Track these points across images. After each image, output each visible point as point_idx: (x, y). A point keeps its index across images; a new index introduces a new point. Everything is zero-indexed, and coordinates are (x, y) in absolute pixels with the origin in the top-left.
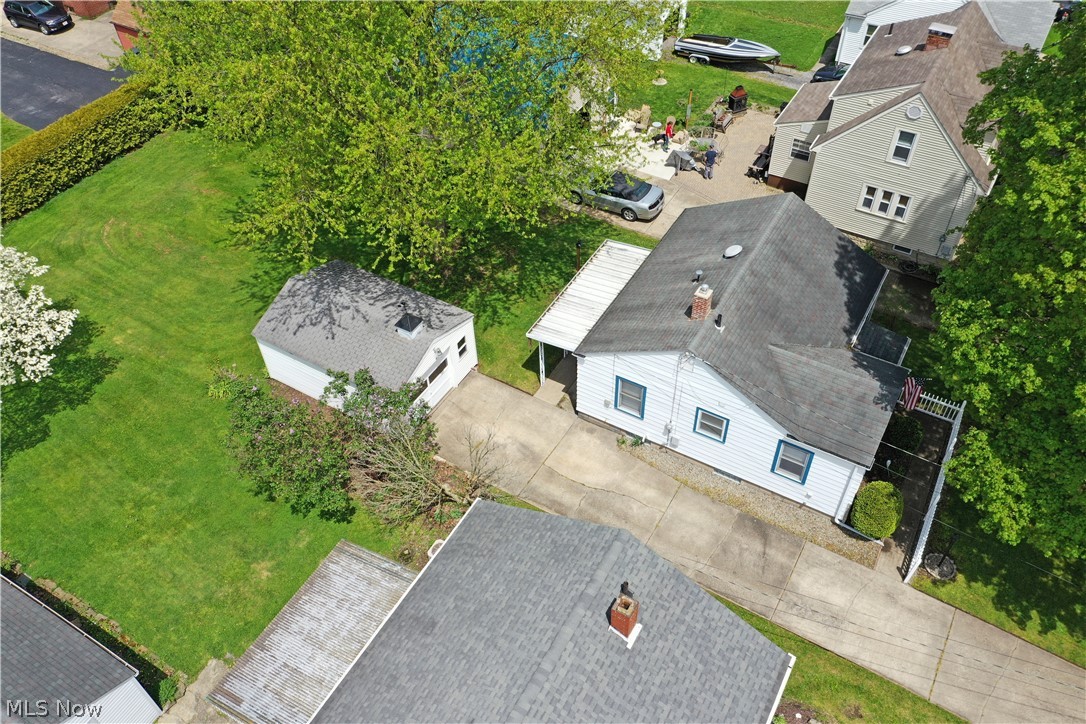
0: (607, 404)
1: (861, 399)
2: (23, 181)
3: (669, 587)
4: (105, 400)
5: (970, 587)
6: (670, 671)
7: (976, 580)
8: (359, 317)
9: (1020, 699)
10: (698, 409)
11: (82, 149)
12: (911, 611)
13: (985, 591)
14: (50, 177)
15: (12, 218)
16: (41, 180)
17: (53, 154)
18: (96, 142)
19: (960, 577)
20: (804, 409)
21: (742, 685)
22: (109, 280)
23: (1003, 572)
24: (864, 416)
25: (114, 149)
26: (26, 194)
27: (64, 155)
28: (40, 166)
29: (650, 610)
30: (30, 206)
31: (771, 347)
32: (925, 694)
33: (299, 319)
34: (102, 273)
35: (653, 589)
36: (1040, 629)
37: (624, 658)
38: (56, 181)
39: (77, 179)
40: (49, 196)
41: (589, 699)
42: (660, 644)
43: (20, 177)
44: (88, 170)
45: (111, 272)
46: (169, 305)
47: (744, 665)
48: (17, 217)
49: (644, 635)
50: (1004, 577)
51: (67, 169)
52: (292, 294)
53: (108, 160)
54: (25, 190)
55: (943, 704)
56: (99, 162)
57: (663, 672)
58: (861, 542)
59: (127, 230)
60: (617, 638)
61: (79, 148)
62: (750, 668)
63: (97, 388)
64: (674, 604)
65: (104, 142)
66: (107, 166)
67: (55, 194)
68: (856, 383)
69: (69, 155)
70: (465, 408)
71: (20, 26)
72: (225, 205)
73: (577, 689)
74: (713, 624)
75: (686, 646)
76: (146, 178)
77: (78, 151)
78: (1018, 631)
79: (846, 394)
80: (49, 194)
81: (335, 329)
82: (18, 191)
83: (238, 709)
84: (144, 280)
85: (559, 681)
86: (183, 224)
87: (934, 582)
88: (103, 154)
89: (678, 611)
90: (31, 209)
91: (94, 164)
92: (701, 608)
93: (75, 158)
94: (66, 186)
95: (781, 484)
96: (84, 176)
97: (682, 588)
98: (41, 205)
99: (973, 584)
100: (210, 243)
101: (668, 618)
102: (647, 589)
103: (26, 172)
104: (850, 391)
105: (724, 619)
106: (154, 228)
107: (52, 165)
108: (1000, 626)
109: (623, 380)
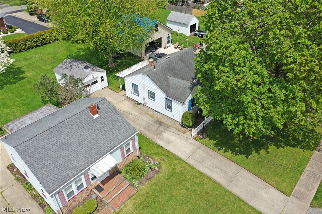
0: (131, 93)
1: (185, 88)
2: (22, 44)
3: (111, 110)
4: (19, 84)
5: (209, 141)
6: (102, 126)
7: (211, 139)
8: (77, 67)
9: (210, 164)
10: (148, 90)
11: (38, 40)
12: (191, 143)
13: (212, 142)
14: (29, 44)
15: (18, 52)
16: (27, 45)
17: (31, 39)
18: (42, 39)
19: (208, 139)
20: (171, 90)
21: (121, 133)
22: (33, 64)
23: (220, 139)
24: (185, 92)
25: (47, 42)
26: (22, 47)
27: (33, 40)
28: (27, 41)
29: (103, 113)
30: (23, 50)
31: (168, 76)
32: (185, 160)
33: (65, 67)
34: (32, 63)
35: (106, 110)
36: (224, 151)
37: (92, 120)
38: (30, 46)
39: (36, 47)
40: (28, 49)
41: (78, 125)
42: (103, 120)
43: (22, 43)
44: (39, 45)
45: (34, 63)
46: (43, 70)
47: (124, 130)
48: (19, 52)
49: (99, 117)
50: (220, 140)
51: (34, 43)
52: (65, 62)
53: (45, 44)
54: (22, 46)
55: (188, 162)
56: (42, 44)
57: (100, 125)
58: (185, 129)
59: (42, 56)
60: (92, 116)
61: (38, 39)
62: (125, 131)
63: (19, 82)
64: (110, 114)
65: (45, 39)
66: (44, 45)
67: (30, 49)
68: (185, 84)
69: (35, 40)
70: (100, 94)
71: (40, 21)
72: (66, 54)
73: (76, 122)
74: (119, 120)
75: (109, 122)
76: (52, 48)
77: (37, 40)
78: (217, 151)
79: (182, 87)
80: (28, 48)
81: (72, 69)
82: (21, 46)
83: (7, 127)
84: (41, 65)
85: (72, 119)
86: (55, 56)
87: (200, 139)
88: (44, 42)
89: (111, 115)
90: (23, 51)
91: (41, 44)
92: (118, 116)
93: (36, 41)
94: (33, 48)
95: (168, 113)
96: (38, 46)
97: (114, 111)
98: (25, 50)
99: (210, 140)
100: (59, 60)
101: (107, 116)
102: (104, 109)
103: (23, 42)
104: (183, 86)
105: (123, 120)
106: (48, 57)
107: (30, 42)
108: (213, 149)
109: (133, 84)
